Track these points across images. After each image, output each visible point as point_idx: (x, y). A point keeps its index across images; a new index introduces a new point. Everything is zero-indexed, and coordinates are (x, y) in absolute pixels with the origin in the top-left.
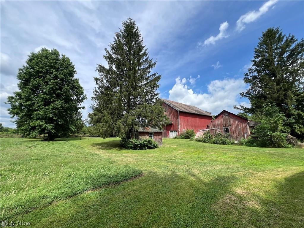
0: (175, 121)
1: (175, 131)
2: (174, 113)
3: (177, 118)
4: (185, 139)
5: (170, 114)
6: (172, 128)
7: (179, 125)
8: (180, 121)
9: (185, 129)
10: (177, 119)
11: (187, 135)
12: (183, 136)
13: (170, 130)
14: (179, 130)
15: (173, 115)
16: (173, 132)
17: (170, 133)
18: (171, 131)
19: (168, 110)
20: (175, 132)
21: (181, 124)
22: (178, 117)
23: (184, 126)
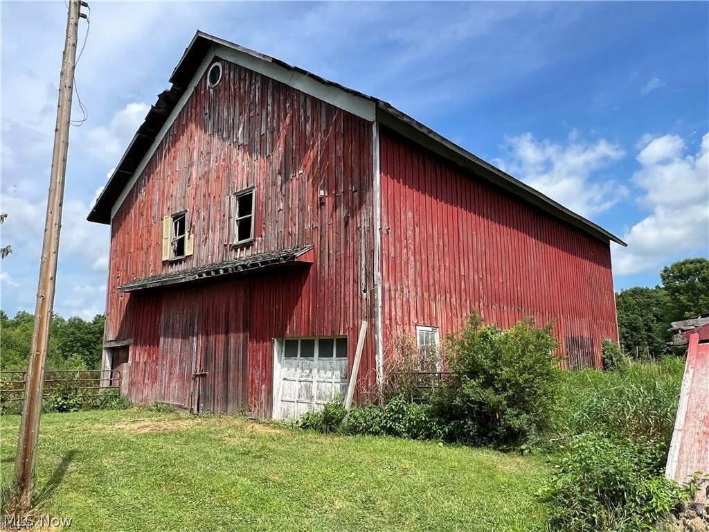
0: (331, 236)
1: (335, 346)
2: (326, 151)
3: (356, 199)
4: (450, 439)
5: (286, 171)
6: (303, 309)
7: (370, 275)
8: (385, 235)
9: (432, 322)
10: (353, 211)
11: (471, 388)
12: (414, 410)
13: (281, 335)
14: (372, 327)
15: (321, 176)
16: (307, 353)
17: (281, 369)
18: (290, 350)
19: (274, 131)
20: (326, 352)
21: (394, 268)
22: (364, 187)
23: (428, 290)
